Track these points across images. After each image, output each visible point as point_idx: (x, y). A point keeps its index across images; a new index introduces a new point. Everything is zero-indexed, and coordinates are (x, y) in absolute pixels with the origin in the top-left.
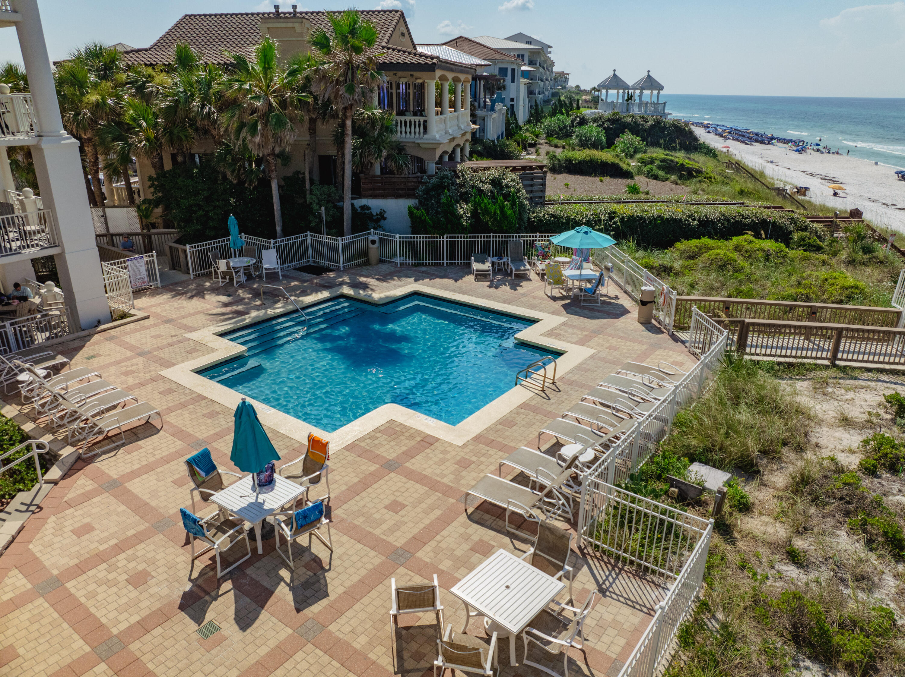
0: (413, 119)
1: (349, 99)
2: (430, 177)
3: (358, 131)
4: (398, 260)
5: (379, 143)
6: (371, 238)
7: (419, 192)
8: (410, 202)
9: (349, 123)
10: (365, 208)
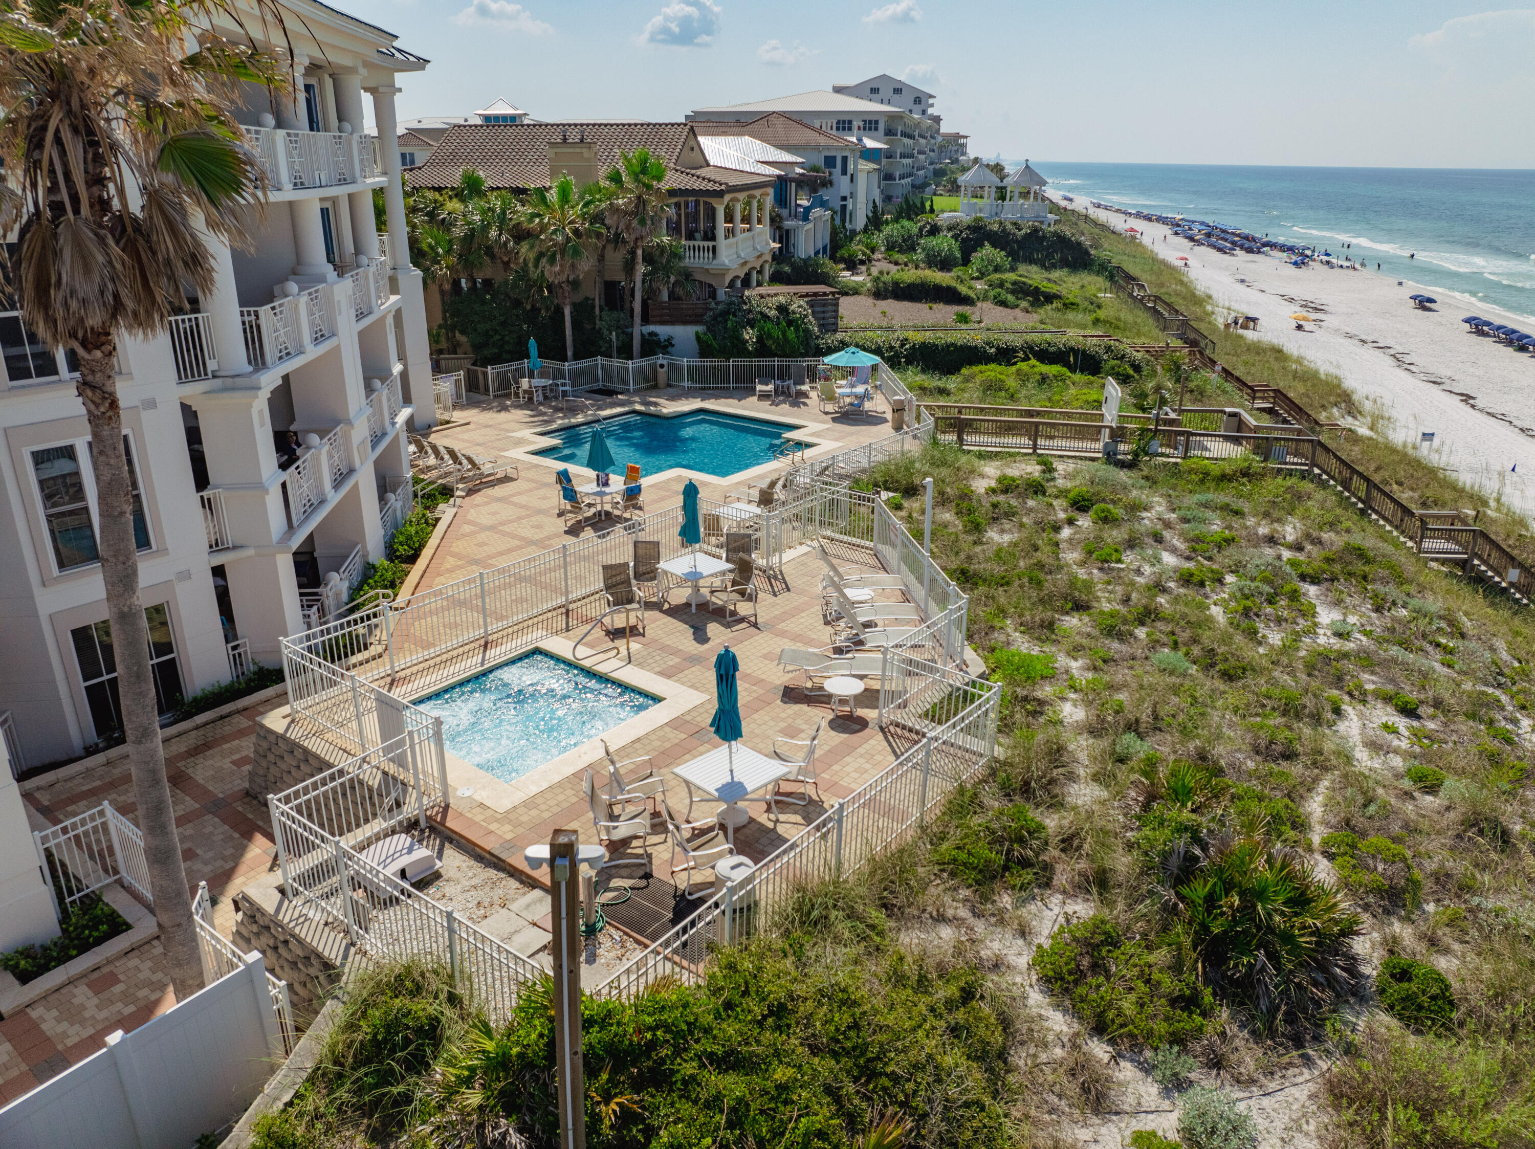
0: (702, 244)
1: (640, 230)
2: (718, 303)
3: (648, 259)
4: (686, 384)
5: (667, 269)
6: (660, 362)
7: (706, 318)
8: (700, 329)
9: (639, 252)
10: (652, 334)
